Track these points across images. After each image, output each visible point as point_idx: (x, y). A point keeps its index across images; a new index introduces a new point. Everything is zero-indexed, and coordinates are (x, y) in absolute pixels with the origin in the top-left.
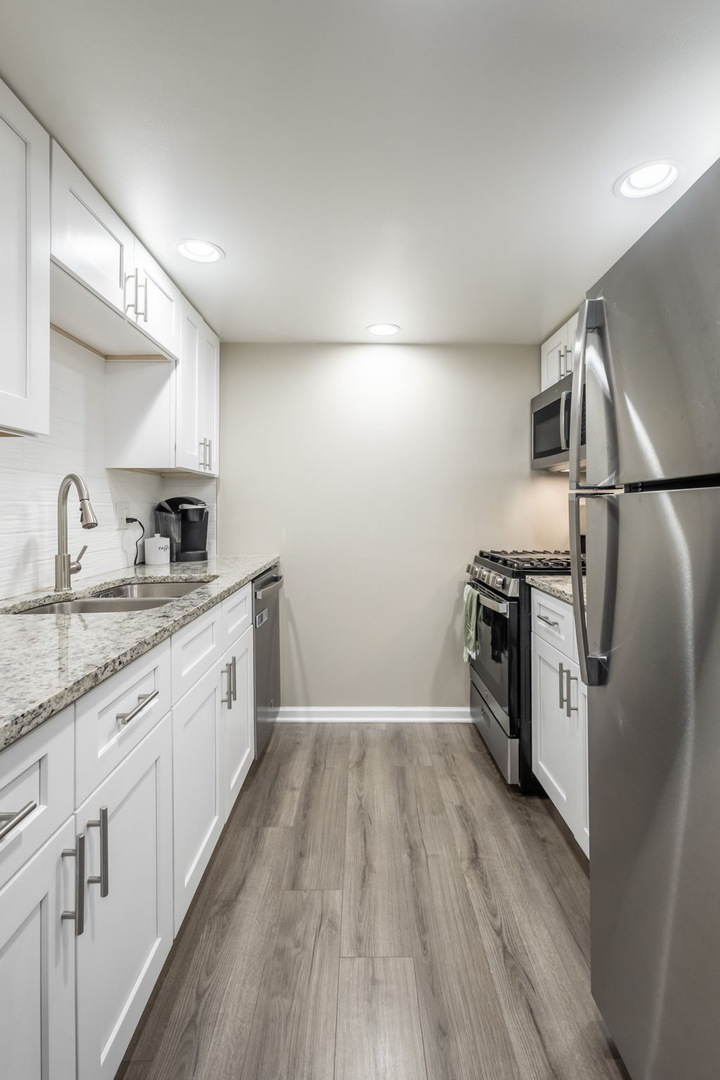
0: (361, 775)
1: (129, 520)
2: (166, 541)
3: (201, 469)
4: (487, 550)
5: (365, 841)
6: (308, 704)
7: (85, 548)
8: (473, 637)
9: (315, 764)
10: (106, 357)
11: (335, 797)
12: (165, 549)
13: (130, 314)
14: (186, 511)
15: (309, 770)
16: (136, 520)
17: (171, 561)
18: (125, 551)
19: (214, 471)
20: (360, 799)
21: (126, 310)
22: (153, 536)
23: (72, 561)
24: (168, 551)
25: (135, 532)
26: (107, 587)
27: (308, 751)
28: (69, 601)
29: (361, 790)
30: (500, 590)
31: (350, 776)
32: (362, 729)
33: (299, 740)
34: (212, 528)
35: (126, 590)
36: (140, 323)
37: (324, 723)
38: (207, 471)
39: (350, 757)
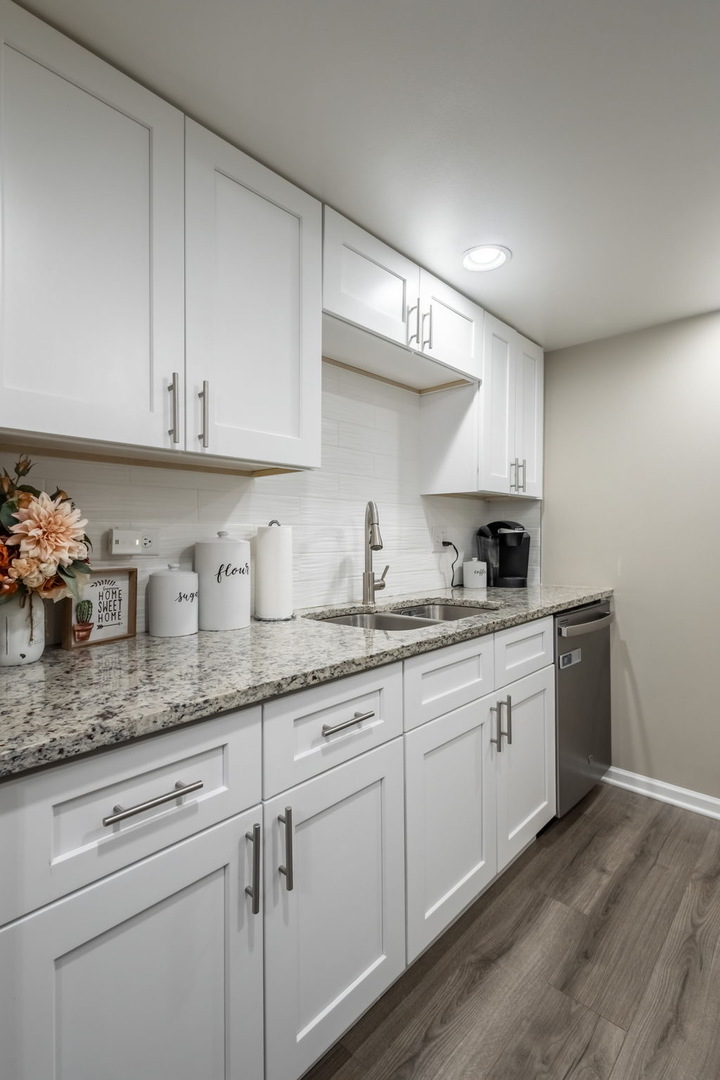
0: (707, 896)
1: (446, 544)
2: (483, 566)
3: (513, 492)
5: (683, 988)
6: (650, 774)
7: (387, 567)
9: (642, 852)
10: (420, 391)
11: (657, 908)
12: (481, 573)
13: (414, 346)
14: (505, 535)
15: (632, 856)
16: (451, 544)
17: (488, 585)
18: (441, 573)
19: (539, 495)
20: (695, 927)
21: (409, 343)
22: (471, 560)
23: (376, 579)
24: (485, 575)
25: (449, 555)
26: (410, 605)
27: (638, 833)
28: (370, 613)
29: (700, 916)
31: (689, 888)
33: (629, 814)
34: (534, 555)
35: (429, 610)
36: (427, 351)
37: (673, 806)
38: (521, 493)
39: (698, 865)
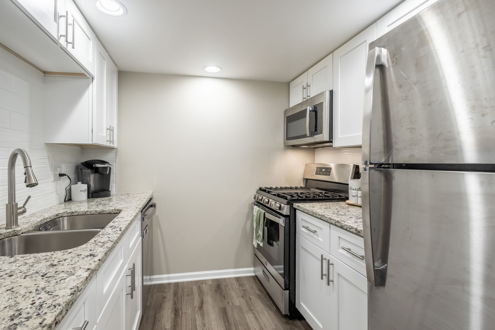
1: (61, 175)
2: (85, 187)
3: (108, 144)
4: (263, 187)
6: (168, 273)
7: (29, 197)
8: (261, 235)
9: (176, 311)
10: (45, 72)
12: (84, 191)
13: (62, 41)
14: (98, 168)
15: (173, 315)
16: (65, 175)
17: (88, 197)
18: (57, 194)
19: (115, 145)
21: (59, 39)
22: (76, 183)
23: (19, 206)
24: (87, 192)
25: (65, 182)
26: (46, 221)
27: (171, 303)
28: (17, 235)
29: (204, 326)
30: (278, 211)
31: (197, 317)
32: (199, 284)
33: (165, 295)
34: (113, 178)
35: (59, 221)
37: (178, 283)
38: (111, 145)
39: (195, 304)
